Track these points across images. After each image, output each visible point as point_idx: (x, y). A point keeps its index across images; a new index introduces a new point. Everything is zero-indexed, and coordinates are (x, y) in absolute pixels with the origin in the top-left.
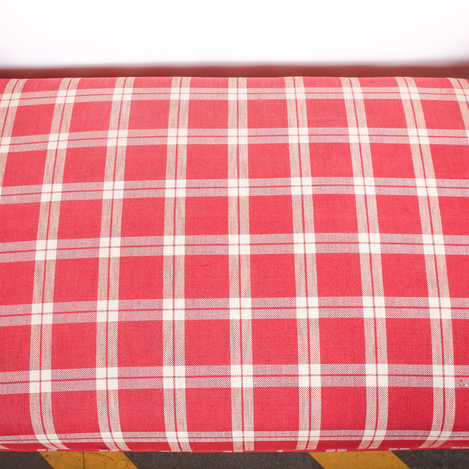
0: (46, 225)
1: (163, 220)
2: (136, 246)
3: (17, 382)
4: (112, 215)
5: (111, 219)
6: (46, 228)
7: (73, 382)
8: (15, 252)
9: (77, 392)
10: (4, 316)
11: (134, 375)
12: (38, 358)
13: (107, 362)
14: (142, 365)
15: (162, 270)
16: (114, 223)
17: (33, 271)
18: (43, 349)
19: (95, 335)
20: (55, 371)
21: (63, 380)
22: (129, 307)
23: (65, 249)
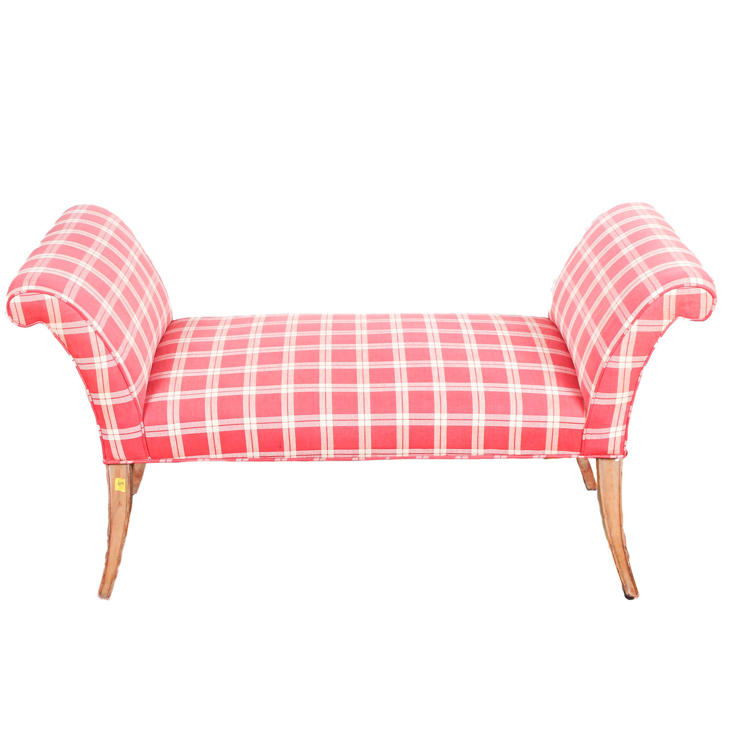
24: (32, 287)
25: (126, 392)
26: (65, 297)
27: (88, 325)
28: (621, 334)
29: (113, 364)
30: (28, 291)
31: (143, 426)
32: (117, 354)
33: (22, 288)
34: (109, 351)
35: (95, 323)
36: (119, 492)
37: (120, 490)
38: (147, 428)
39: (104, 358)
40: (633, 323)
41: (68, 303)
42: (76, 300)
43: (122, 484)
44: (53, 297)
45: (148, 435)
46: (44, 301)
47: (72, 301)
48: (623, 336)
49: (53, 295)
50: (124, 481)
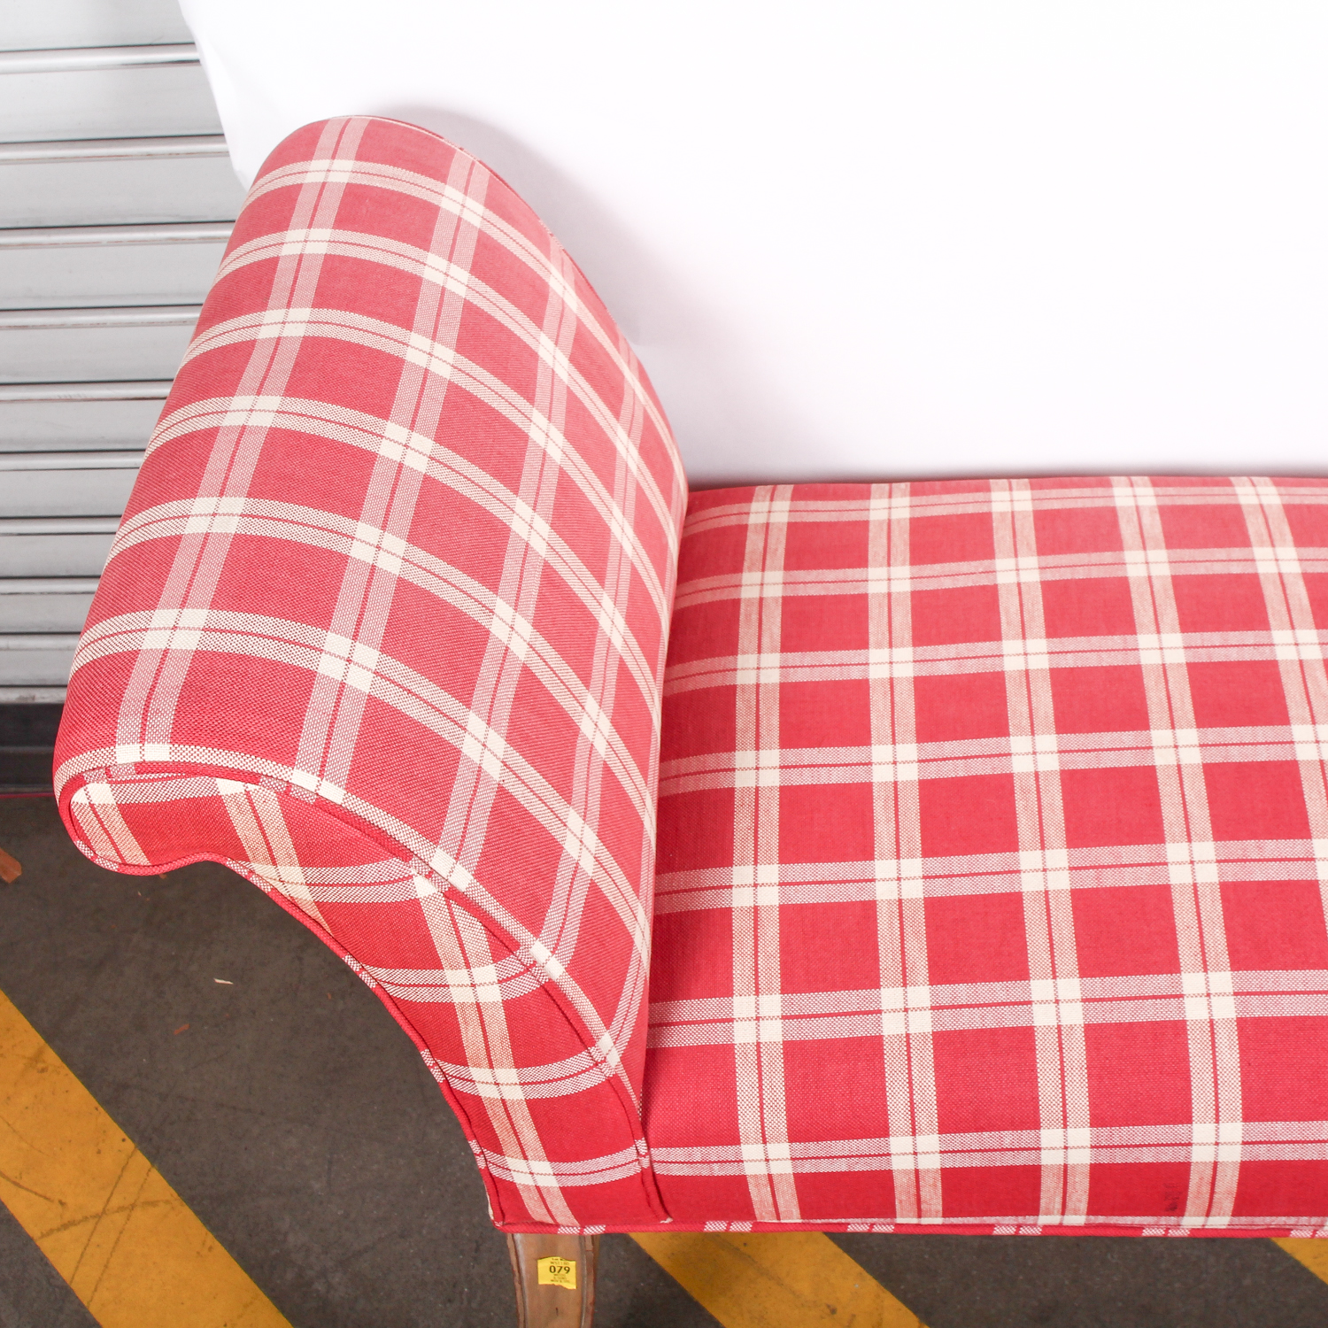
0: (1025, 709)
1: (1283, 698)
2: (1233, 744)
3: (1004, 1004)
4: (1168, 691)
5: (1169, 698)
6: (1026, 715)
7: (1131, 1004)
8: (965, 758)
9: (1141, 1025)
10: (958, 876)
11: (1269, 987)
12: (1047, 956)
13: (1205, 962)
14: (1285, 967)
15: (1300, 785)
16: (1176, 704)
17: (1012, 793)
18: (1055, 937)
19: (1171, 911)
20: (1088, 980)
21: (1111, 1000)
22: (1240, 855)
23: (1077, 751)
24: (159, 752)
25: (580, 1061)
26: (303, 779)
27: (414, 872)
29: (526, 986)
30: (142, 767)
31: (643, 1150)
32: (538, 950)
33: (113, 755)
34: (502, 945)
35: (441, 860)
36: (554, 1290)
37: (556, 1283)
38: (659, 1153)
39: (487, 973)
41: (323, 805)
42: (355, 784)
43: (563, 1271)
44: (251, 787)
45: (660, 1170)
46: (218, 799)
47: (334, 793)
49: (253, 778)
50: (572, 1264)
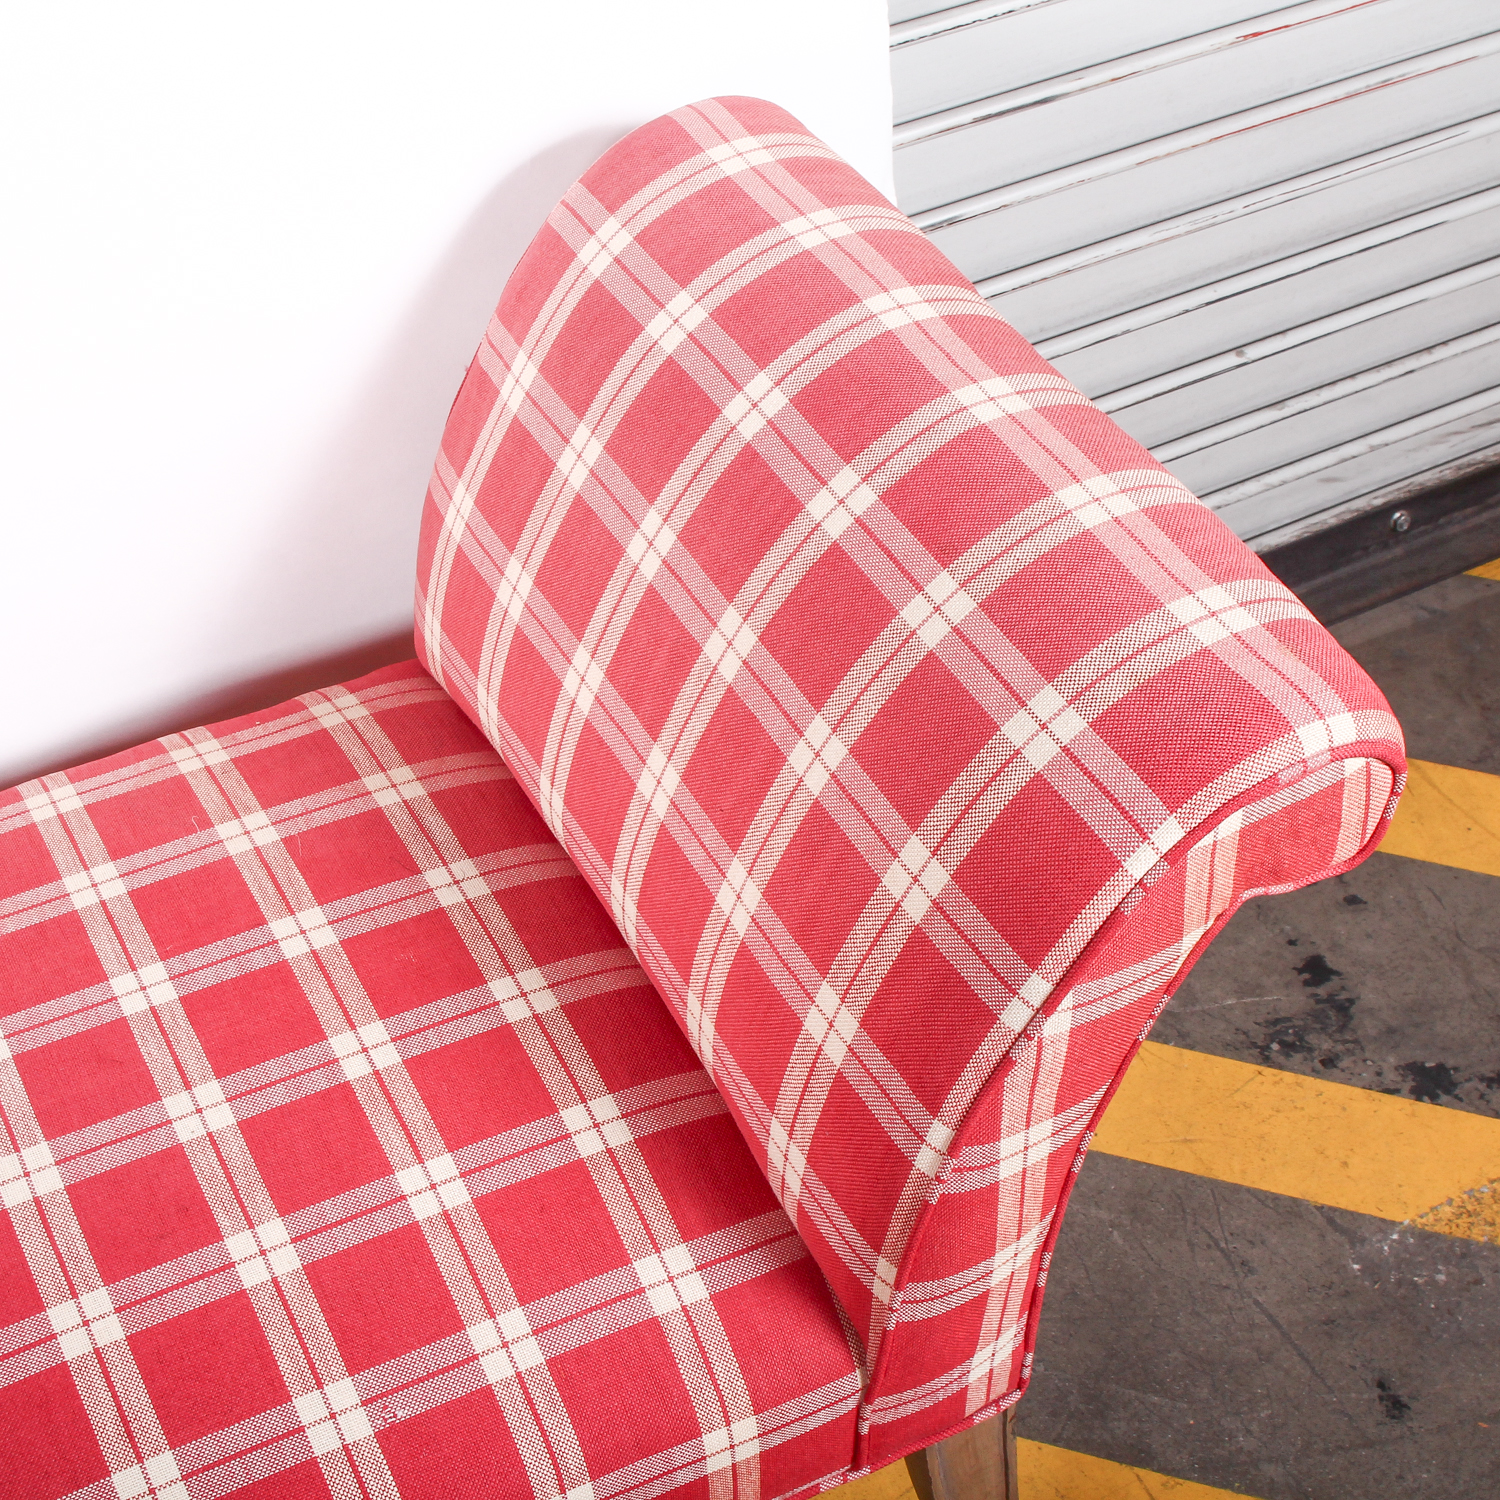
28: (995, 1058)
40: (1049, 1005)
48: (1005, 1063)
